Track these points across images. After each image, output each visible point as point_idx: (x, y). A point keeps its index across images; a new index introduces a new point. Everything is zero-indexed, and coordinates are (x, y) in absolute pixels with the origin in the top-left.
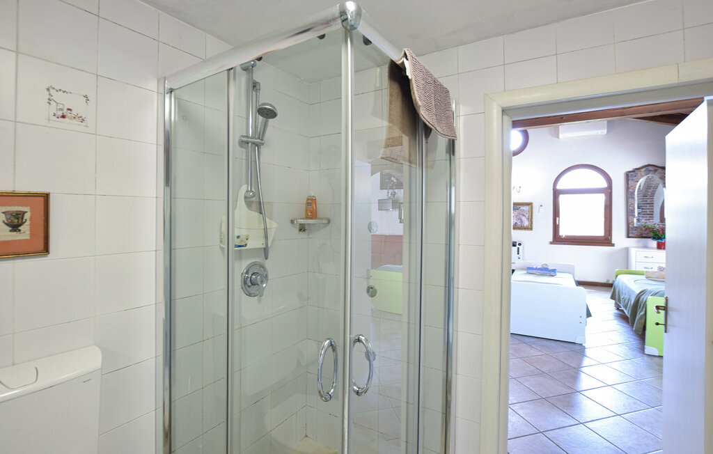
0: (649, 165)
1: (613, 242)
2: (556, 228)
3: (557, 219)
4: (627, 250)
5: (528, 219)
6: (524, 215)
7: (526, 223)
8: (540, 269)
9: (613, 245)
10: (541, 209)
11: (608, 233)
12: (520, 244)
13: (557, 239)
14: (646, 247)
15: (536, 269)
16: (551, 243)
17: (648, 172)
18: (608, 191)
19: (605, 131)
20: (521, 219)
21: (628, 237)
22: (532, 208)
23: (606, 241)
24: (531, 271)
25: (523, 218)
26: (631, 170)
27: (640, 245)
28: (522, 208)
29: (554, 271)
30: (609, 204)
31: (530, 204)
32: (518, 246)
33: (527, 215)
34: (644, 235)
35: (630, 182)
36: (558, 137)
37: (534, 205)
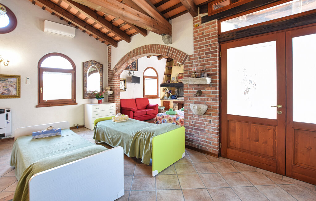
0: (93, 61)
1: (77, 102)
2: (40, 95)
3: (41, 88)
4: (84, 106)
5: (16, 89)
6: (11, 86)
7: (14, 92)
8: (46, 132)
9: (77, 104)
10: (28, 81)
11: (74, 97)
12: (8, 111)
13: (41, 103)
14: (91, 103)
15: (43, 133)
16: (37, 107)
17: (93, 64)
18: (73, 72)
19: (74, 36)
20: (8, 89)
21: (84, 98)
22: (19, 80)
23: (72, 102)
24: (37, 137)
25: (11, 88)
26: (85, 61)
27: (89, 102)
28: (9, 80)
29: (60, 131)
30: (74, 80)
31: (18, 77)
32: (6, 112)
33: (15, 86)
34: (91, 97)
35: (85, 68)
36: (43, 30)
37: (22, 78)
